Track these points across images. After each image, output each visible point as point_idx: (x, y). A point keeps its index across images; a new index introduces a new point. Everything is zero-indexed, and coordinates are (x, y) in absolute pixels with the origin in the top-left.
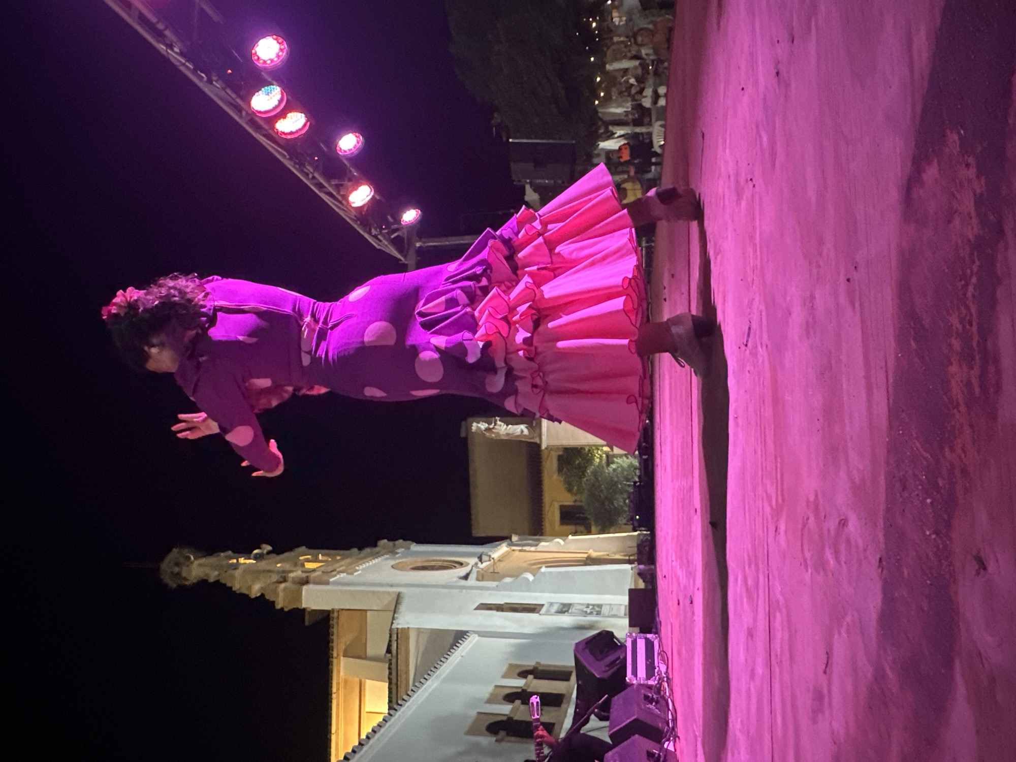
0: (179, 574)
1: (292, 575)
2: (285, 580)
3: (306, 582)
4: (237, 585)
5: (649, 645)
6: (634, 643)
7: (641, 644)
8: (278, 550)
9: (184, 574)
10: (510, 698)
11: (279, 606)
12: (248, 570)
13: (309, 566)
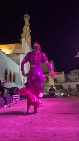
0: (26, 17)
1: (27, 36)
2: (26, 35)
3: (26, 39)
4: (25, 27)
5: (18, 98)
6: (19, 96)
7: (18, 97)
8: (30, 33)
9: (26, 18)
10: (11, 73)
11: (22, 34)
12: (27, 29)
13: (28, 38)
